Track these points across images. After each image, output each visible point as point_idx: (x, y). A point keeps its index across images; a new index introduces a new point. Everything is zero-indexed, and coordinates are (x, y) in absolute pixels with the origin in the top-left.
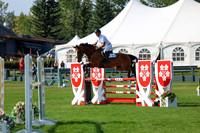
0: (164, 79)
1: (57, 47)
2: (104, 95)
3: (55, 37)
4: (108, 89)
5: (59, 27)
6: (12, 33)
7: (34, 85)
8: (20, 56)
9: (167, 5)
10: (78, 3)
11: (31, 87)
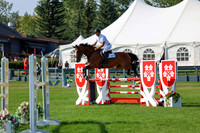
0: (169, 79)
1: (62, 47)
2: (109, 95)
3: (59, 37)
4: (112, 89)
5: (63, 27)
6: (17, 33)
7: (39, 85)
8: (24, 57)
9: (171, 5)
10: (82, 3)
11: (35, 87)
